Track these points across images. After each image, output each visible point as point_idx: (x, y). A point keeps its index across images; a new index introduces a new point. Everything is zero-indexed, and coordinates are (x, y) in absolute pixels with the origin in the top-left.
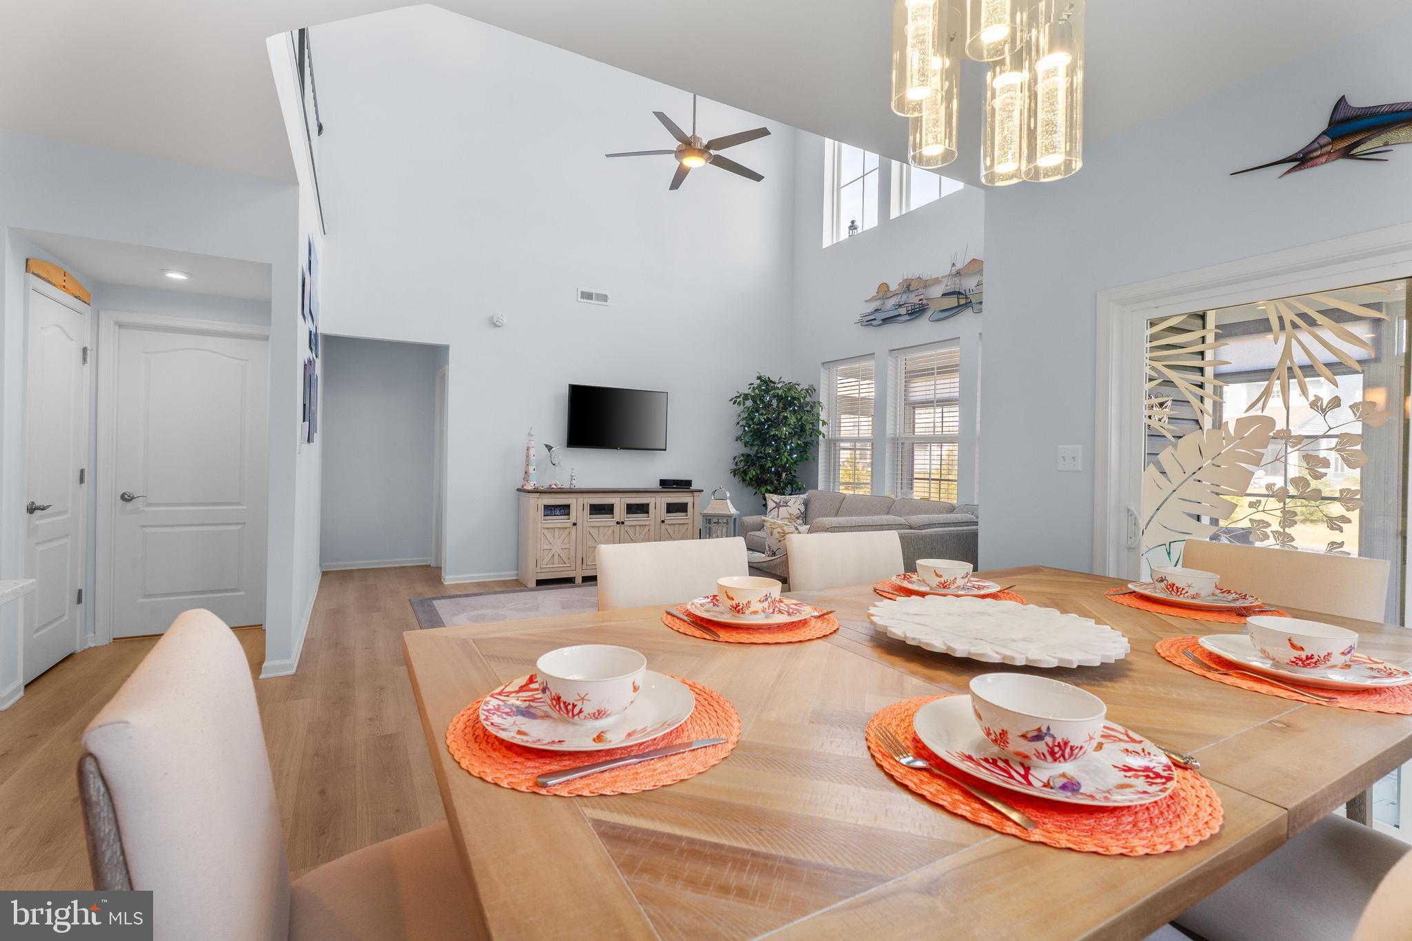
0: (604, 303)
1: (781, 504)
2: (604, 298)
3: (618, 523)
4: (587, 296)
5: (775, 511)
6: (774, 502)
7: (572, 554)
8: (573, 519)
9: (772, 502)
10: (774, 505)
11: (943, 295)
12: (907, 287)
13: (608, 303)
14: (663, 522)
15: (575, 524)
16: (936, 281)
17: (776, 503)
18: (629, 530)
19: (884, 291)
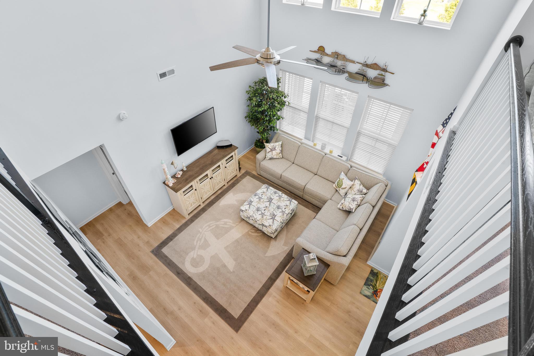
0: (173, 75)
1: (273, 149)
2: (172, 72)
3: (210, 179)
4: (163, 75)
5: (270, 153)
6: (270, 148)
7: (197, 198)
8: (194, 188)
9: (269, 148)
10: (270, 150)
11: (356, 73)
12: (336, 55)
13: (175, 74)
14: (226, 167)
15: (196, 190)
16: (353, 62)
17: (271, 149)
18: (215, 178)
19: (321, 50)
